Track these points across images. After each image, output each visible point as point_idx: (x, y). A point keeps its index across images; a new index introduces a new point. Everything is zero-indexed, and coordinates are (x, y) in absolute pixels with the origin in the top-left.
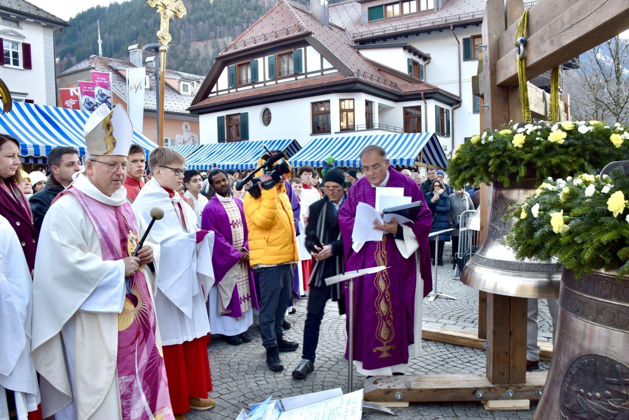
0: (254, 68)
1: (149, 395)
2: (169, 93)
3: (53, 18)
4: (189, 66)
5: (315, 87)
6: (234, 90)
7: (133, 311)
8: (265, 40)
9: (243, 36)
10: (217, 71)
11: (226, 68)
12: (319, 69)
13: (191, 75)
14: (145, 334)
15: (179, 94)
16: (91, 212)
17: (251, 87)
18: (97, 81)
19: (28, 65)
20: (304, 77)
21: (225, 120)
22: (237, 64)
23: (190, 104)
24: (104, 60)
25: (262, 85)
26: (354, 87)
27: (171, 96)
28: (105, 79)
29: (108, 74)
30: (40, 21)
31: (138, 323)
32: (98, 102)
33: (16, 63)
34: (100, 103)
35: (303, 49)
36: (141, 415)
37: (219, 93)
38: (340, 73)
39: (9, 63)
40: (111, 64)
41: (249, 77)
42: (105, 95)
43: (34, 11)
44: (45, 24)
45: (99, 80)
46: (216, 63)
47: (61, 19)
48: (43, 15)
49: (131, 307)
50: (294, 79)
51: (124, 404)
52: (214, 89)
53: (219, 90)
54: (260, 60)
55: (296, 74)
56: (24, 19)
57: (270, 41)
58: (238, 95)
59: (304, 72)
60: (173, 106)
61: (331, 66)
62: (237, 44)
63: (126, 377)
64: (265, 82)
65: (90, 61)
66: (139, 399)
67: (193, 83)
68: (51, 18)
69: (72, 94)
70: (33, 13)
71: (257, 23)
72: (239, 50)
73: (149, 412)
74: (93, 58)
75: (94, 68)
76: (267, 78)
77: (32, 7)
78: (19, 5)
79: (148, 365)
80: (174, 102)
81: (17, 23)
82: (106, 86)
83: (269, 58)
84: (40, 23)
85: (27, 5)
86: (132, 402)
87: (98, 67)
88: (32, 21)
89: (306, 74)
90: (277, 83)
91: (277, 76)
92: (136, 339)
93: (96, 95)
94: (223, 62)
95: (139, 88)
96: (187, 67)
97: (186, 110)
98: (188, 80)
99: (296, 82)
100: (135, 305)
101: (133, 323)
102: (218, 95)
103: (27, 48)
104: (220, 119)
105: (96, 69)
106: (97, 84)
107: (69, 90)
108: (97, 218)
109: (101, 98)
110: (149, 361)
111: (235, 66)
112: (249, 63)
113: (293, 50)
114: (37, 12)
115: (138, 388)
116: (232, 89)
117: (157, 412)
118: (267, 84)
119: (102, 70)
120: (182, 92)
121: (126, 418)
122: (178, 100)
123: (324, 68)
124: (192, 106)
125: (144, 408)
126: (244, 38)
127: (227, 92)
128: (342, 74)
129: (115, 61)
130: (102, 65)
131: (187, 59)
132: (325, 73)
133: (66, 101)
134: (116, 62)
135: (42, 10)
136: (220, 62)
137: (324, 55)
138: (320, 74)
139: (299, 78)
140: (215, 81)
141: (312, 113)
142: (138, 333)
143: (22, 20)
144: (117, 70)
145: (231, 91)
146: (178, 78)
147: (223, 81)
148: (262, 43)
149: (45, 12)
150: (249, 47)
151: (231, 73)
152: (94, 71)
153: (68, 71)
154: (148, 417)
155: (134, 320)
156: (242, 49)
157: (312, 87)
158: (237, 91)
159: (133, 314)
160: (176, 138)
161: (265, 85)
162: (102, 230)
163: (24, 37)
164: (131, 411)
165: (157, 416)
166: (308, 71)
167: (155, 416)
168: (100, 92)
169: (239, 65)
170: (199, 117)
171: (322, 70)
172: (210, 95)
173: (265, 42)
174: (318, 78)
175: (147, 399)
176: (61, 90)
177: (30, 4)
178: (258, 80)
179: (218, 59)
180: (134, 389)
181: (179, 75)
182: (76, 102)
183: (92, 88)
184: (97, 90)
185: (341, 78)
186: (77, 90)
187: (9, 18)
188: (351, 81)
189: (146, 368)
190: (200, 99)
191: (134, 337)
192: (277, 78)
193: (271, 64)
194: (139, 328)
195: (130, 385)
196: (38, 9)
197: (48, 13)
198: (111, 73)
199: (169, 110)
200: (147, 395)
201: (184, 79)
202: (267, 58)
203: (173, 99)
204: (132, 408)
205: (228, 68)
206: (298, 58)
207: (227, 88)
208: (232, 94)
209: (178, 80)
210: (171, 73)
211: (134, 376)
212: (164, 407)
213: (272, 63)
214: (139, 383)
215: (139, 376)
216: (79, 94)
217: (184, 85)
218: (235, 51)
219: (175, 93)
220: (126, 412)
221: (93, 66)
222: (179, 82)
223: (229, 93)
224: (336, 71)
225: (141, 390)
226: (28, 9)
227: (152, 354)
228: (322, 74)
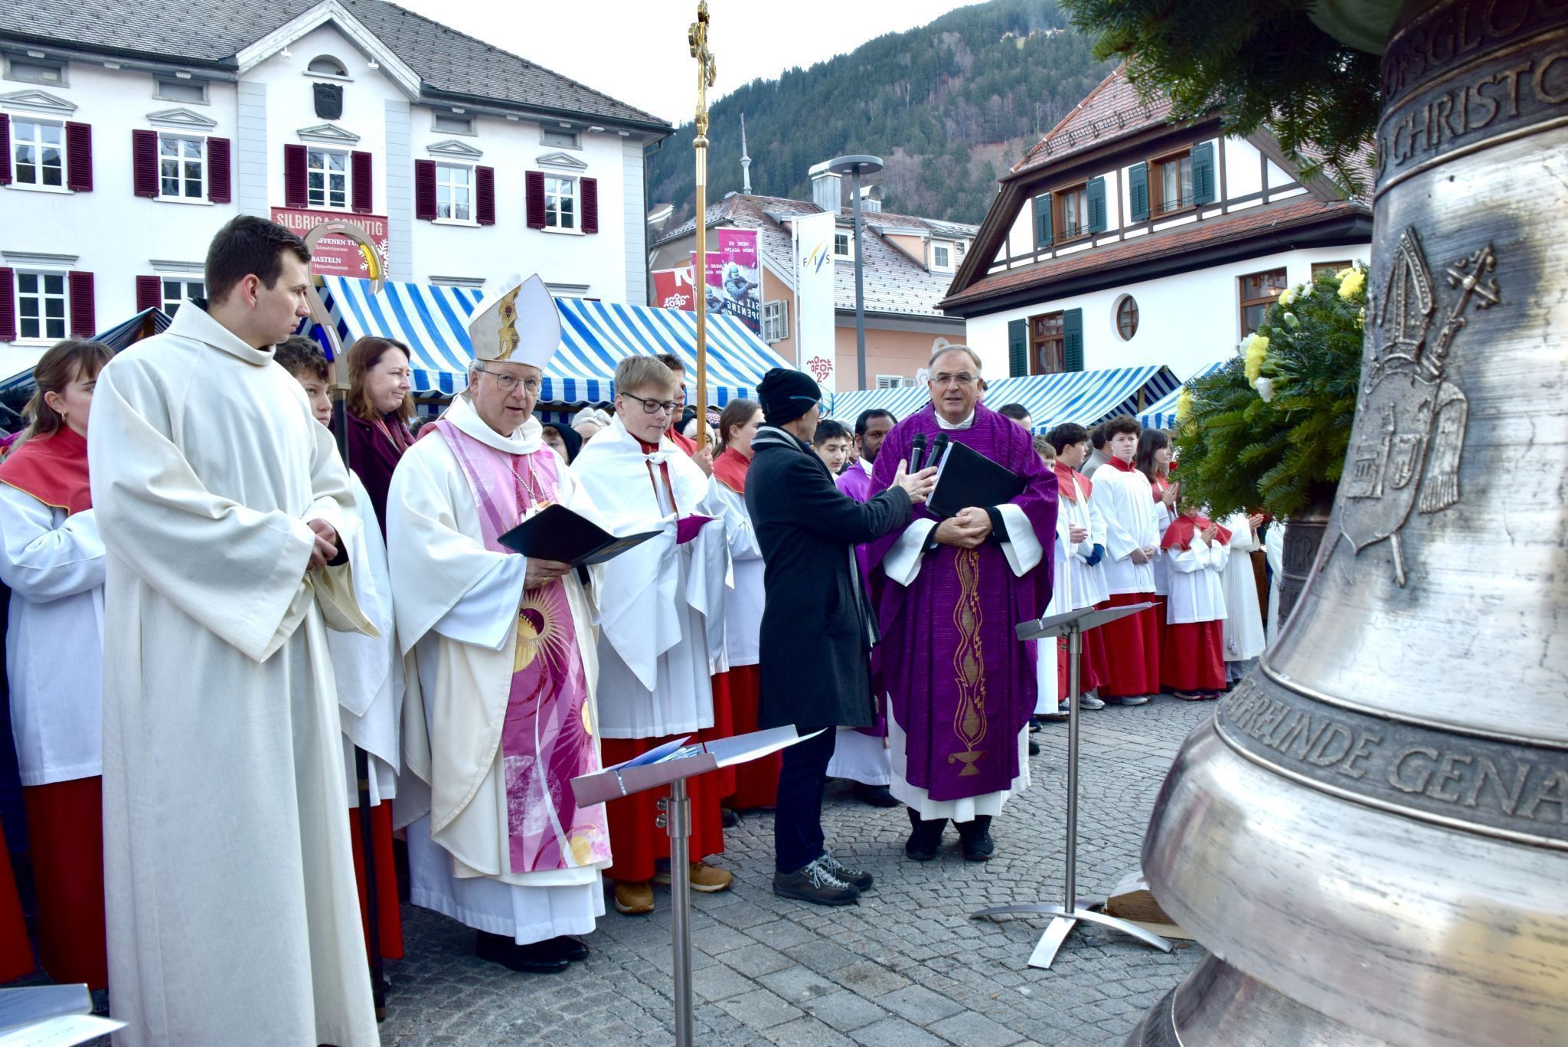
0: (1094, 198)
1: (559, 798)
2: (902, 270)
3: (644, 119)
4: (968, 206)
5: (1247, 235)
6: (1049, 256)
7: (534, 640)
8: (1121, 127)
9: (1069, 121)
10: (1007, 211)
11: (1028, 203)
12: (1259, 189)
13: (957, 226)
14: (555, 684)
15: (927, 271)
16: (467, 462)
17: (1089, 245)
18: (728, 249)
19: (590, 224)
20: (1218, 212)
21: (1027, 329)
22: (1053, 191)
23: (943, 294)
24: (756, 201)
25: (1116, 238)
26: (1349, 229)
27: (907, 276)
28: (746, 244)
29: (755, 233)
30: (616, 129)
31: (543, 662)
32: (728, 296)
33: (567, 222)
34: (732, 299)
35: (1215, 142)
36: (541, 831)
37: (1013, 265)
38: (1311, 195)
39: (553, 223)
40: (770, 211)
41: (1085, 221)
42: (744, 281)
43: (607, 108)
44: (627, 134)
45: (732, 247)
46: (1005, 191)
47: (658, 120)
48: (623, 115)
49: (530, 631)
50: (1193, 218)
51: (512, 806)
52: (1001, 256)
53: (1012, 256)
54: (1110, 178)
55: (1198, 206)
56: (586, 128)
57: (1132, 129)
58: (1057, 267)
59: (1218, 199)
60: (910, 300)
61: (1287, 180)
62: (1053, 143)
63: (518, 758)
64: (1122, 230)
65: (724, 206)
66: (539, 800)
67: (962, 245)
68: (638, 118)
69: (679, 283)
70: (604, 114)
71: (1104, 87)
72: (1058, 156)
73: (558, 829)
74: (731, 198)
75: (731, 222)
76: (1128, 222)
77: (603, 102)
78: (578, 100)
79: (559, 742)
80: (915, 292)
81: (573, 136)
82: (749, 260)
83: (1131, 170)
84: (616, 133)
85: (592, 98)
86: (526, 804)
87: (742, 219)
88: (602, 129)
89: (1225, 203)
90: (1151, 232)
91: (1152, 214)
92: (538, 691)
93: (724, 281)
94: (1020, 187)
95: (825, 260)
96: (963, 209)
97: (936, 308)
98: (948, 237)
99: (1200, 225)
100: (539, 630)
101: (533, 662)
102: (1009, 269)
103: (589, 188)
104: (1015, 328)
105: (736, 223)
106: (732, 257)
107: (673, 273)
108: (477, 471)
109: (734, 289)
110: (561, 733)
111: (1050, 196)
112: (1082, 187)
113: (1189, 146)
114: (613, 109)
115: (538, 781)
116: (1044, 252)
117: (573, 832)
118: (1127, 236)
119: (750, 224)
120: (932, 266)
121: (515, 833)
122: (923, 286)
123: (1271, 185)
124: (950, 298)
125: (549, 819)
126: (1070, 127)
127: (1031, 260)
128: (1317, 198)
129: (780, 202)
130: (750, 213)
131: (961, 189)
132: (1272, 198)
133: (667, 300)
134: (781, 205)
135: (622, 104)
136: (1014, 188)
137: (1271, 155)
138: (1259, 201)
139: (1206, 215)
140: (1002, 235)
141: (1242, 302)
142: (542, 682)
143: (581, 130)
144: (782, 222)
145: (1041, 258)
146: (924, 233)
147: (1022, 235)
148: (1112, 136)
149: (627, 108)
150: (1081, 147)
151: (1041, 214)
152: (730, 227)
153: (677, 232)
154: (555, 838)
155: (536, 657)
156: (1064, 154)
157: (1238, 238)
158: (1055, 257)
159: (533, 644)
160: (917, 377)
161: (1122, 240)
162: (483, 493)
163: (583, 166)
164: (525, 821)
165: (574, 839)
166: (1230, 197)
167: (569, 839)
168: (733, 275)
169: (1060, 194)
170: (964, 324)
171: (1266, 193)
172: (992, 271)
173: (1120, 133)
174: (1254, 213)
175: (555, 803)
176: (656, 275)
177: (598, 94)
178: (1105, 228)
179: (1007, 182)
180: (530, 781)
181: (928, 226)
182: (687, 300)
183: (718, 266)
184: (727, 270)
185: (1314, 209)
186: (689, 272)
187: (558, 130)
188: (1340, 214)
189: (556, 747)
190: (967, 281)
191: (535, 687)
192: (1153, 218)
193: (1136, 185)
194: (545, 672)
195: (525, 775)
196: (614, 103)
197: (634, 110)
198: (760, 231)
199: (900, 311)
200: (554, 796)
201: (938, 236)
202: (1125, 171)
203: (910, 284)
204: (526, 815)
205: (1033, 202)
206: (1204, 165)
207: (1029, 248)
208: (1042, 265)
209: (923, 239)
210: (909, 222)
211: (532, 758)
212: (590, 828)
213: (1140, 184)
214: (541, 773)
215: (543, 759)
216: (691, 281)
217: (937, 250)
218: (1047, 160)
219: (916, 271)
220: (515, 823)
221: (729, 217)
222: (927, 242)
223: (1036, 262)
224: (1301, 191)
225: (544, 785)
226: (595, 107)
227: (567, 722)
228: (1266, 203)
